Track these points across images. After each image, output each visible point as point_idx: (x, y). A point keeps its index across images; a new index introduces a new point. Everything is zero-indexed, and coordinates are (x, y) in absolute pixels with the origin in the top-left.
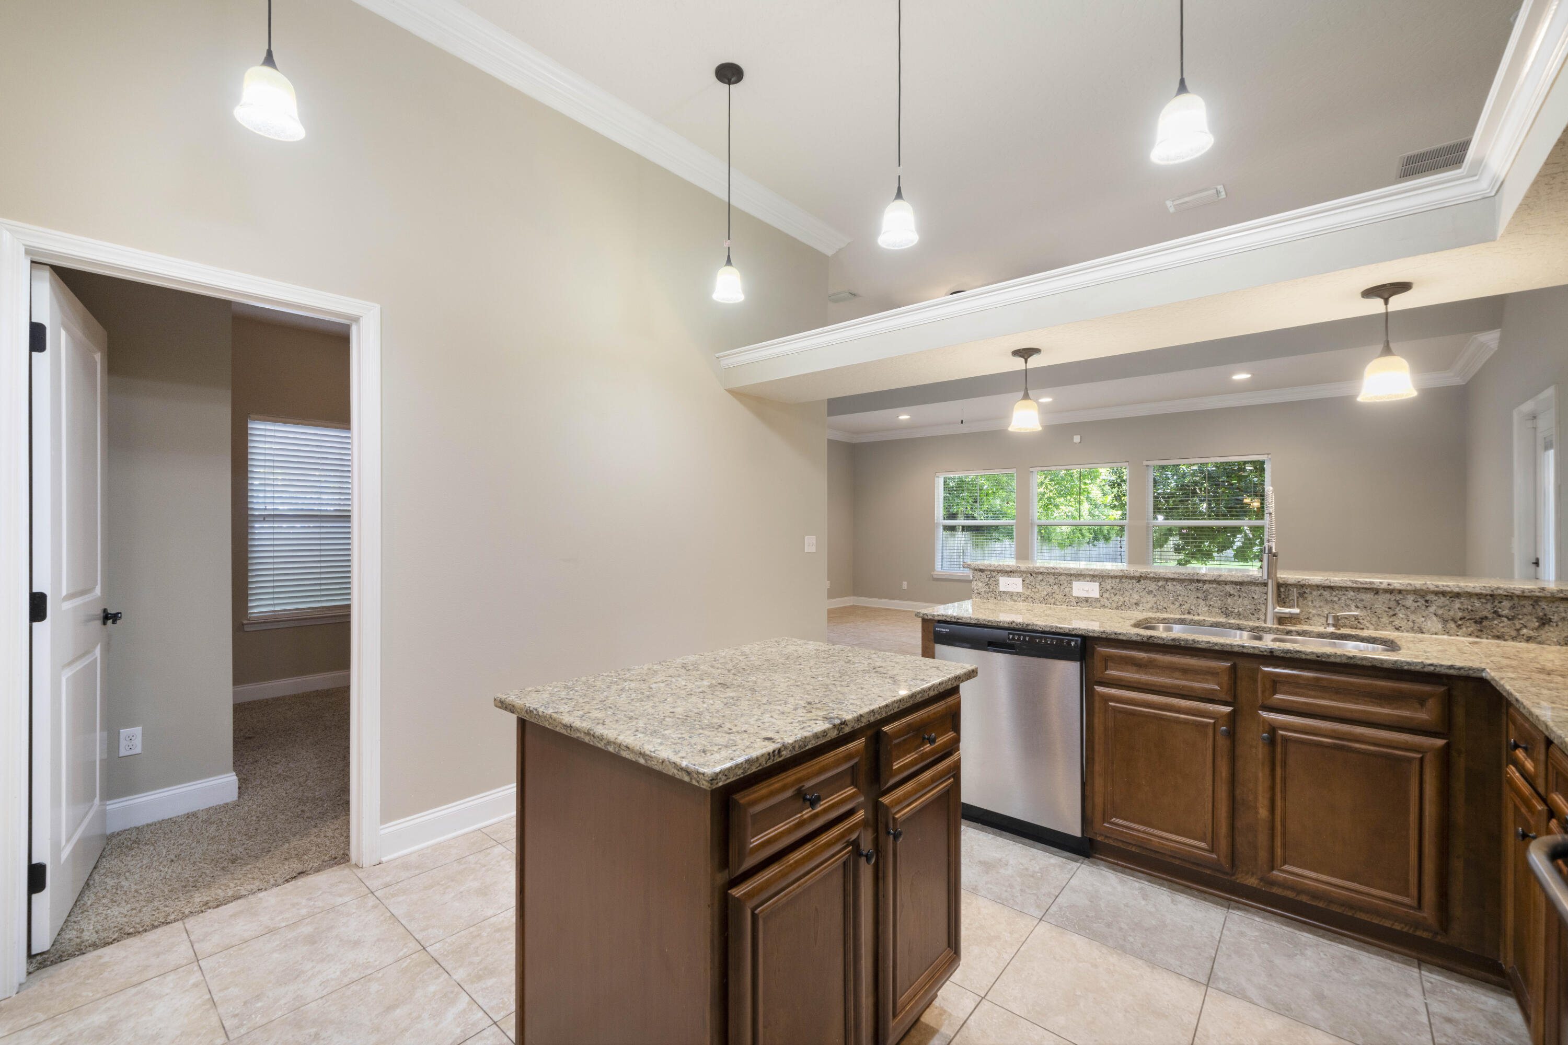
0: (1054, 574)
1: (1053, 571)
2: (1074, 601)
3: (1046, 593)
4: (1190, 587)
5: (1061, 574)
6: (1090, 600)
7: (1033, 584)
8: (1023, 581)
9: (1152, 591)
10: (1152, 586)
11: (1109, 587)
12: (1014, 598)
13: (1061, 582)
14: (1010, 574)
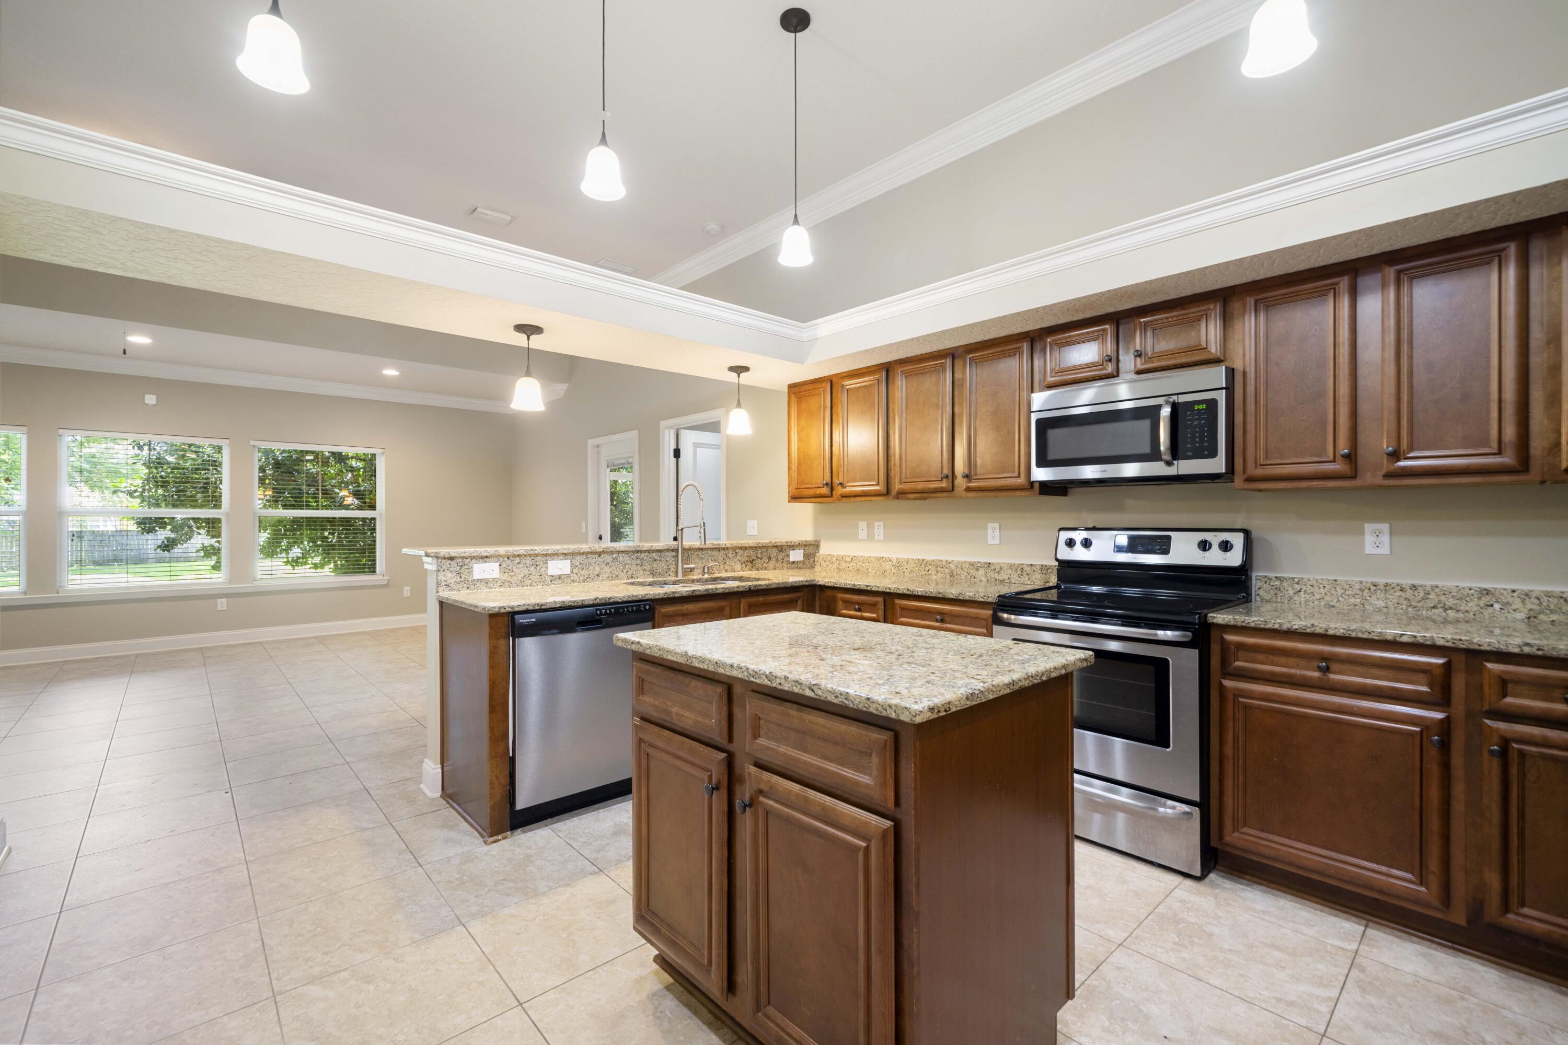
0: (530, 555)
1: (532, 552)
2: (548, 579)
3: (523, 576)
4: (632, 557)
5: (537, 555)
6: (562, 577)
7: (510, 567)
8: (500, 565)
9: (609, 563)
10: (609, 558)
11: (578, 563)
12: (489, 585)
13: (538, 563)
14: (485, 559)
